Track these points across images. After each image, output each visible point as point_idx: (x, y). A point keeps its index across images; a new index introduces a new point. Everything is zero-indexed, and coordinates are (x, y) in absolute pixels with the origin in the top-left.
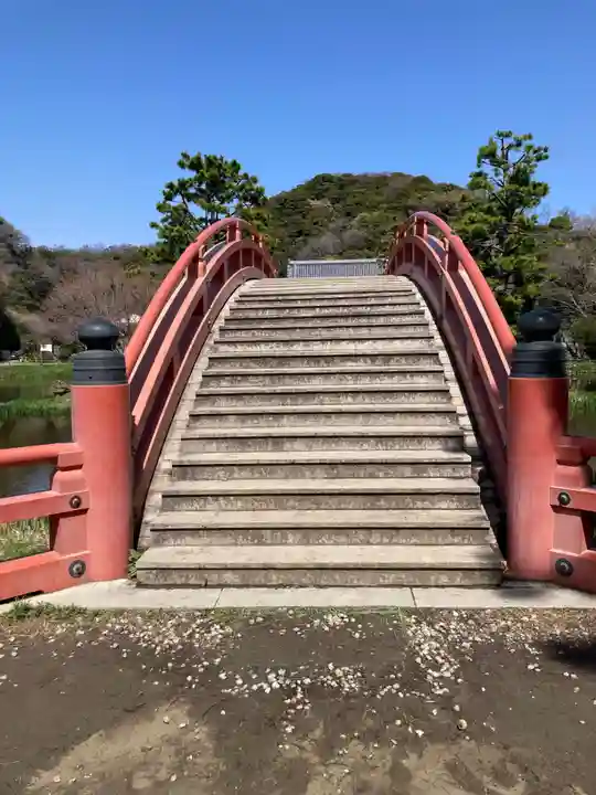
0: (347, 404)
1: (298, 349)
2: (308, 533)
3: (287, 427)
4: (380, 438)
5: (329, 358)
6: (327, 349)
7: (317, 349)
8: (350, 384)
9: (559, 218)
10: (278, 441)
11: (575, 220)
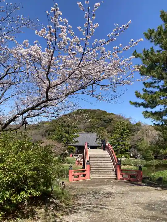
0: (104, 167)
1: (98, 161)
2: (103, 176)
3: (99, 169)
4: (107, 170)
5: (102, 162)
6: (101, 161)
7: (100, 161)
8: (104, 165)
9: (138, 123)
10: (99, 170)
11: (142, 123)
